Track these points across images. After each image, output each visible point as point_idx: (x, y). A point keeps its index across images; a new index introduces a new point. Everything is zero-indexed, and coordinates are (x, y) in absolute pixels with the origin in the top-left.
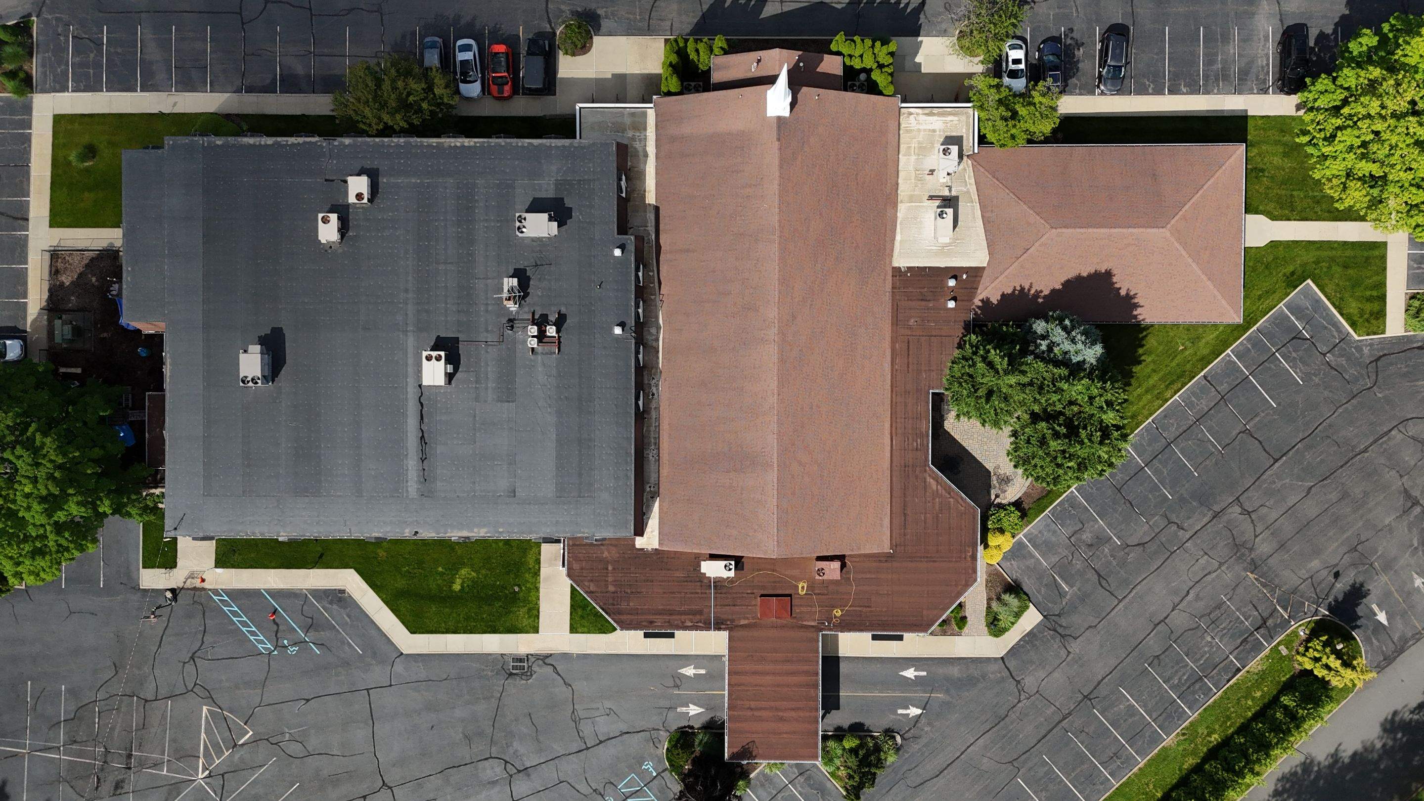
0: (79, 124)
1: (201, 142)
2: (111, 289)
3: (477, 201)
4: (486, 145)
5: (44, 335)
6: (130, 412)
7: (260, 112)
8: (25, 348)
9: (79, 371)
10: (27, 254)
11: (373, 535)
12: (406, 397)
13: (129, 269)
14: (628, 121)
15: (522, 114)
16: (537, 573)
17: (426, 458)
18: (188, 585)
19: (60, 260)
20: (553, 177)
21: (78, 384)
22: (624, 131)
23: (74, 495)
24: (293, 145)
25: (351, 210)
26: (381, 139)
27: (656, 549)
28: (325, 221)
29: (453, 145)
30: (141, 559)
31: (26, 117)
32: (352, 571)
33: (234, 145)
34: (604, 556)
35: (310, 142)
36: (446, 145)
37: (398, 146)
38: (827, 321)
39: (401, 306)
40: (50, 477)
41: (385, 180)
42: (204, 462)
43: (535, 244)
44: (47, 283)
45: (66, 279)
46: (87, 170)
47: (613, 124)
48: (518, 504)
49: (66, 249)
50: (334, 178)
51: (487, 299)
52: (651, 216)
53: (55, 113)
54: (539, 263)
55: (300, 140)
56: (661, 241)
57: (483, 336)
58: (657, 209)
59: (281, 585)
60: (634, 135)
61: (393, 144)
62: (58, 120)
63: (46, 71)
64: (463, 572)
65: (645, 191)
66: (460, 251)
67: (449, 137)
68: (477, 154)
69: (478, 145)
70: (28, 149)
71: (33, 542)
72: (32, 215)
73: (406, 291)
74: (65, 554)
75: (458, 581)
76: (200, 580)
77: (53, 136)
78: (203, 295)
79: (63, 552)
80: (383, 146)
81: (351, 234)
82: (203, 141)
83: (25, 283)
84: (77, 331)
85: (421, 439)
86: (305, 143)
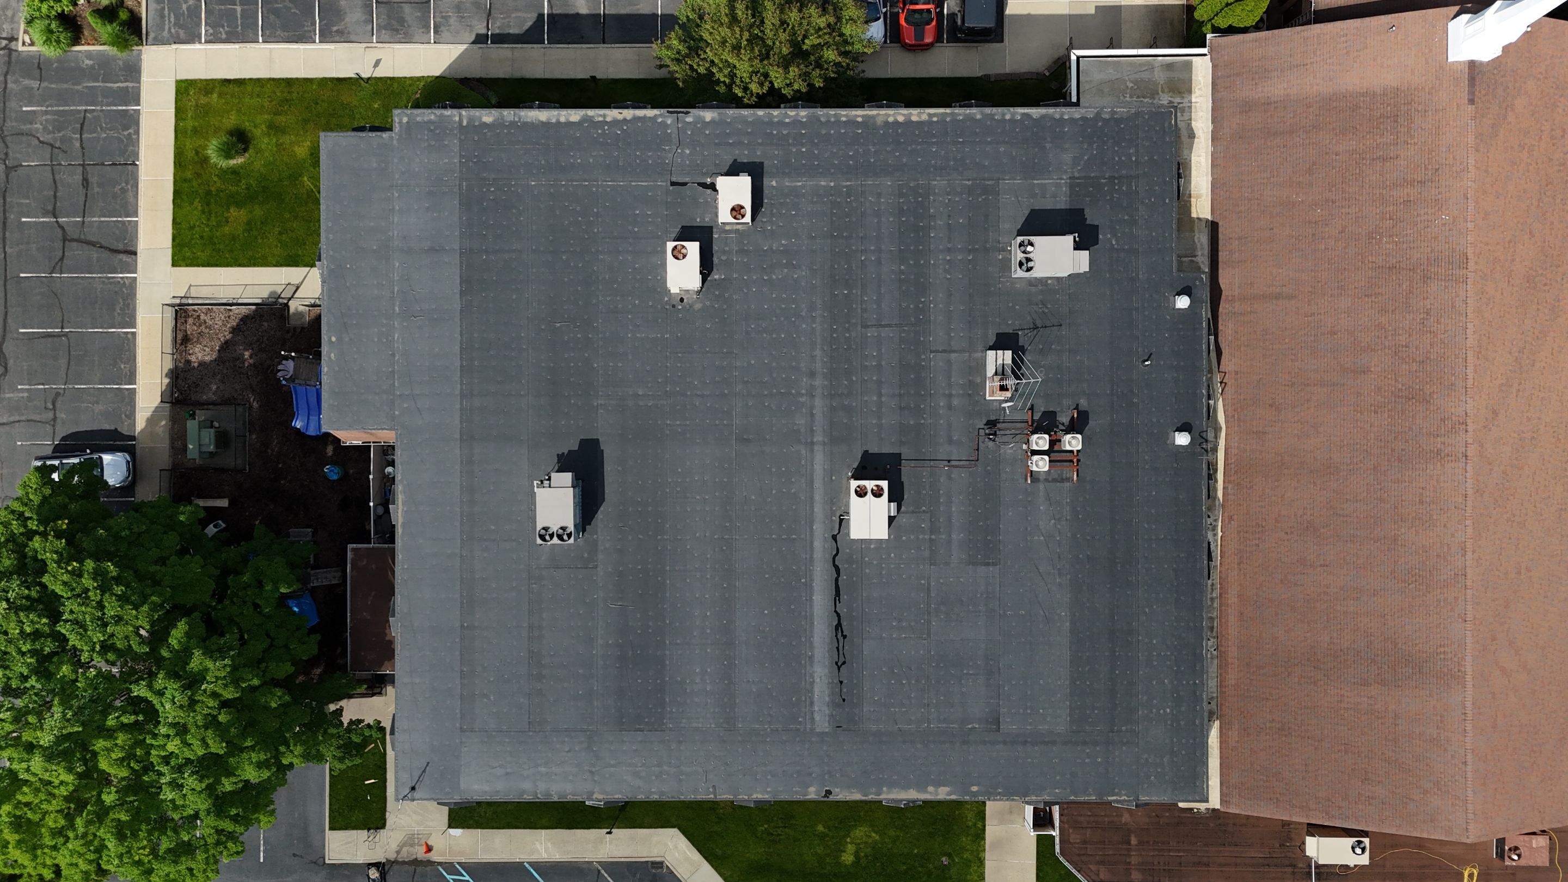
0: (220, 95)
1: (457, 119)
2: (280, 367)
3: (932, 217)
4: (948, 119)
5: (163, 444)
6: (312, 572)
7: (518, 75)
8: (134, 469)
9: (224, 503)
10: (134, 310)
11: (754, 796)
12: (811, 557)
13: (334, 339)
14: (1160, 77)
15: (947, 73)
16: (980, 835)
17: (844, 663)
18: (405, 855)
19: (190, 321)
20: (1066, 172)
21: (224, 525)
22: (1154, 94)
23: (252, 748)
24: (615, 122)
25: (715, 236)
26: (767, 111)
27: (1214, 810)
28: (679, 254)
29: (891, 119)
30: (327, 814)
31: (130, 85)
32: (675, 831)
33: (513, 124)
34: (1123, 820)
35: (645, 117)
36: (879, 121)
37: (796, 122)
38: (1539, 419)
39: (803, 399)
40: (211, 722)
41: (774, 183)
42: (462, 671)
43: (1033, 289)
44: (170, 357)
45: (201, 353)
46: (234, 172)
47: (1135, 82)
48: (1005, 743)
49: (200, 301)
50: (687, 180)
51: (950, 385)
52: (1202, 239)
53: (178, 78)
54: (1039, 323)
55: (628, 114)
56: (1221, 281)
57: (944, 451)
58: (1213, 227)
59: (557, 856)
60: (1171, 102)
61: (787, 120)
62: (184, 88)
63: (163, 8)
64: (859, 832)
65: (1190, 196)
66: (904, 305)
67: (881, 107)
68: (934, 136)
69: (935, 119)
70: (134, 137)
71: (176, 831)
72: (142, 245)
73: (812, 374)
74: (230, 845)
75: (851, 848)
76: (424, 849)
77: (176, 116)
78: (462, 384)
79: (226, 842)
80: (771, 123)
81: (717, 277)
82: (460, 115)
83: (132, 359)
84: (222, 439)
85: (837, 629)
86: (636, 119)
